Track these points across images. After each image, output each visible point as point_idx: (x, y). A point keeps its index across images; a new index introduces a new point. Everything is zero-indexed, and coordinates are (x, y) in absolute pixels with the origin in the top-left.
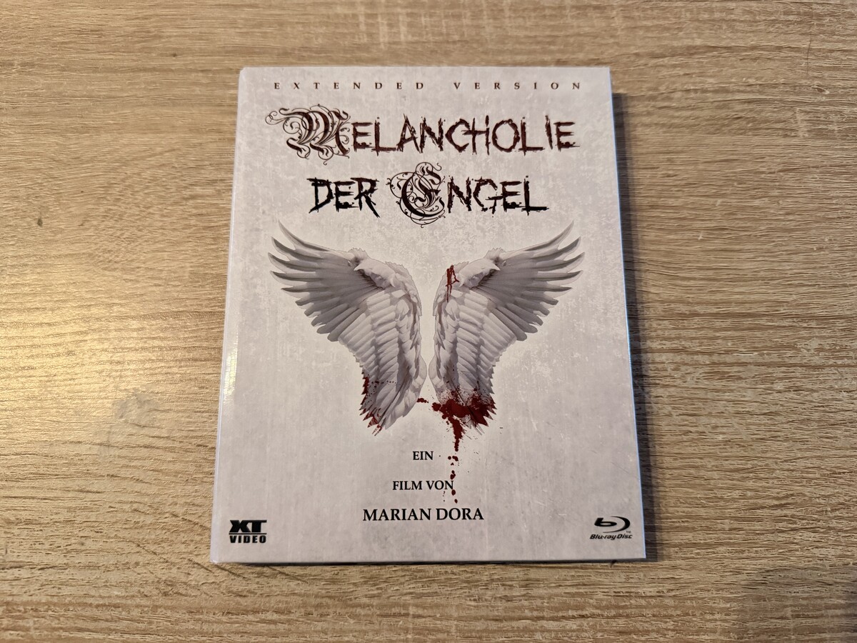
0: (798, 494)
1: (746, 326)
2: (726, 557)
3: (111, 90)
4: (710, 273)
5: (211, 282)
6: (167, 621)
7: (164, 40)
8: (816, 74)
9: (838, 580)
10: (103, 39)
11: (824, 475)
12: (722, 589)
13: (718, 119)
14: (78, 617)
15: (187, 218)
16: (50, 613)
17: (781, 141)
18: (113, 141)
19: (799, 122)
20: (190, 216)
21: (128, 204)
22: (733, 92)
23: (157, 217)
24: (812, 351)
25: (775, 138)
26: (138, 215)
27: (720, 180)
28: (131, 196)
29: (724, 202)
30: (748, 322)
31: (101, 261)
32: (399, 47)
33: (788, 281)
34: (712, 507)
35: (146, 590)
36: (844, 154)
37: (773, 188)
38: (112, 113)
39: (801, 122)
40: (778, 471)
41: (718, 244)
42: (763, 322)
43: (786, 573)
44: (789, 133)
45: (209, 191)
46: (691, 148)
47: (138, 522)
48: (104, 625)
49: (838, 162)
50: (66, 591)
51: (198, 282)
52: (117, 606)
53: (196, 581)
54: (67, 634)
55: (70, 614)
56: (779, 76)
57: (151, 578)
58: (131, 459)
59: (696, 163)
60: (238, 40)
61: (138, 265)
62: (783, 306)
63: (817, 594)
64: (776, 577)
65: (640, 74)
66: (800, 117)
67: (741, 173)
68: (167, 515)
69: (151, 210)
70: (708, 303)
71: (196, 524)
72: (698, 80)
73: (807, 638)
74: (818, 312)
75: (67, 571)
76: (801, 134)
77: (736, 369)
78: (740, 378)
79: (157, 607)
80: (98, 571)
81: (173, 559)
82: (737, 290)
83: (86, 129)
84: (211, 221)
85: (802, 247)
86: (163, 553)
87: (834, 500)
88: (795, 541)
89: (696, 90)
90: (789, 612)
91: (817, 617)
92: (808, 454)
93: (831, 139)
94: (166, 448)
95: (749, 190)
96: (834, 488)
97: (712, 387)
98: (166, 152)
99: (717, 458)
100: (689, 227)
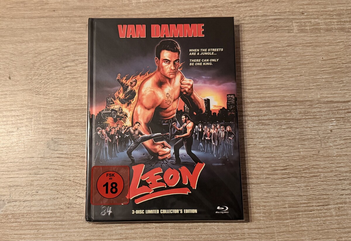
0: (291, 165)
1: (272, 106)
2: (264, 188)
3: (31, 26)
4: (258, 87)
5: (77, 98)
6: (69, 217)
7: (49, 5)
8: (301, 7)
9: (305, 194)
10: (26, 5)
11: (300, 158)
12: (263, 199)
13: (263, 27)
14: (38, 217)
15: (65, 75)
16: (28, 216)
17: (287, 34)
18: (34, 46)
19: (294, 27)
20: (67, 74)
21: (42, 70)
22: (269, 16)
23: (54, 74)
24: (297, 114)
25: (285, 33)
26: (47, 74)
27: (263, 51)
28: (43, 67)
29: (264, 59)
30: (273, 104)
31: (35, 92)
32: (140, 4)
33: (288, 88)
34: (259, 170)
35: (62, 207)
36: (311, 38)
37: (283, 53)
38: (33, 35)
39: (295, 27)
40: (283, 157)
41: (262, 76)
42: (278, 104)
43: (286, 193)
44: (290, 31)
45: (73, 64)
46: (252, 39)
47: (57, 184)
48: (47, 219)
49: (309, 41)
50: (33, 209)
51: (72, 98)
52: (51, 213)
53: (79, 202)
54: (35, 223)
55: (35, 216)
56: (287, 8)
57: (63, 202)
58: (53, 162)
59: (254, 45)
60: (78, 4)
61: (48, 93)
62: (286, 98)
63: (296, 199)
64: (283, 194)
65: (232, 11)
66: (294, 24)
67: (271, 47)
68: (67, 181)
69: (51, 72)
70: (257, 98)
71: (78, 183)
72: (255, 11)
73: (293, 214)
74: (299, 99)
75: (33, 202)
76: (295, 31)
77: (268, 121)
78: (269, 125)
79: (66, 212)
80: (44, 201)
81: (70, 196)
82: (269, 92)
83: (23, 42)
84: (74, 76)
85: (294, 75)
86: (67, 194)
87: (304, 167)
88: (289, 181)
89: (254, 16)
90: (287, 206)
91: (297, 207)
92: (294, 151)
93: (307, 33)
94: (65, 157)
95: (274, 54)
96: (304, 162)
97: (259, 128)
98: (55, 49)
99: (260, 153)
100: (251, 70)
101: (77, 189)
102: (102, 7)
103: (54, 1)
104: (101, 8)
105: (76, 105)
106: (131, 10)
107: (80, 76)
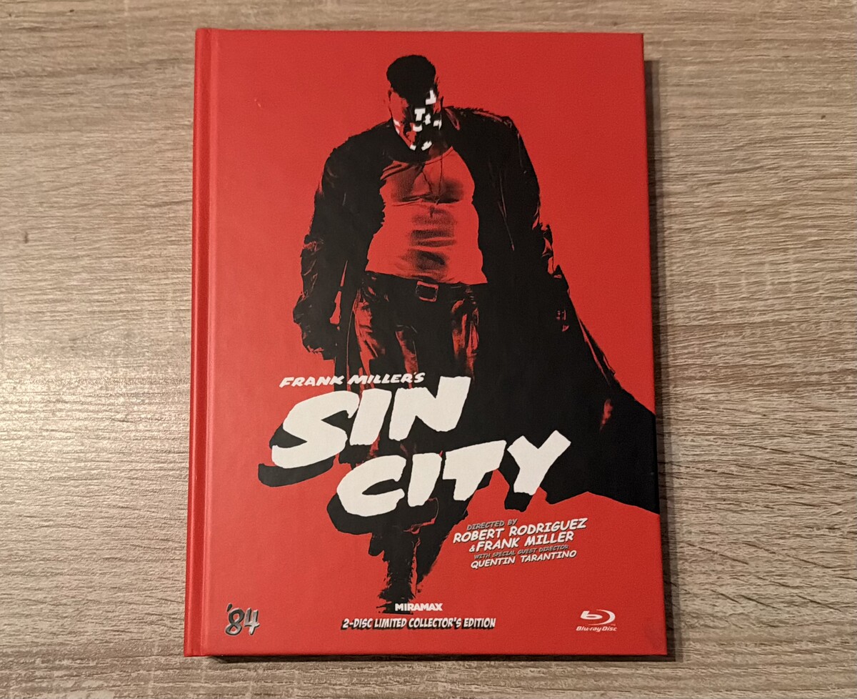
5: (697, 292)
53: (722, 612)
60: (687, 4)
71: (715, 553)
81: (695, 591)
84: (686, 223)
101: (713, 571)
102: (760, 17)
104: (759, 19)
105: (694, 315)
107: (702, 223)
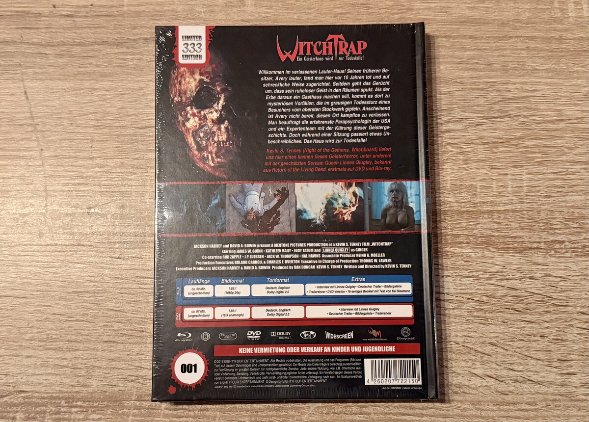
6: (458, 409)
32: (583, 20)
51: (457, 190)
54: (395, 417)
103: (422, 6)
106: (566, 30)
